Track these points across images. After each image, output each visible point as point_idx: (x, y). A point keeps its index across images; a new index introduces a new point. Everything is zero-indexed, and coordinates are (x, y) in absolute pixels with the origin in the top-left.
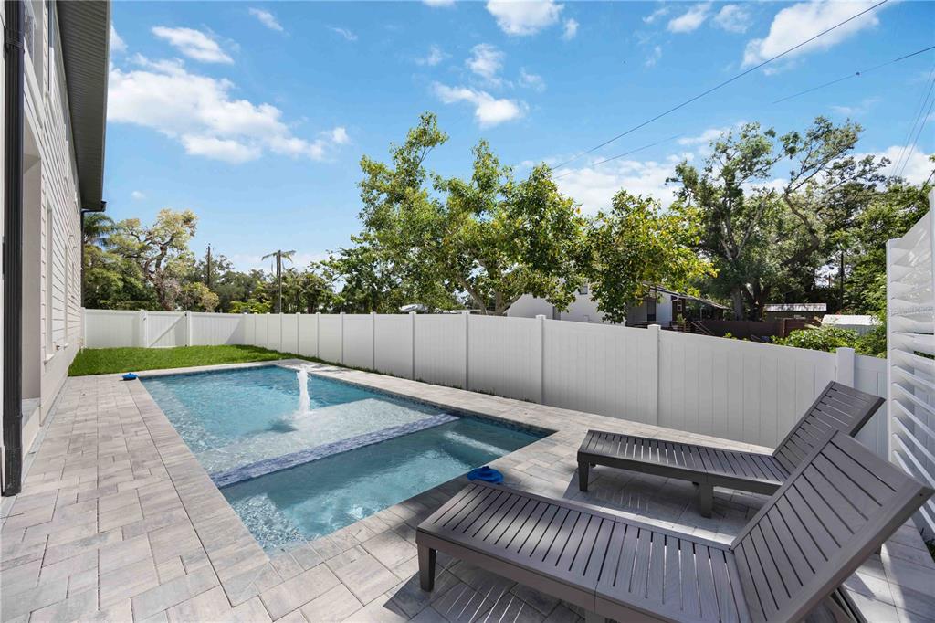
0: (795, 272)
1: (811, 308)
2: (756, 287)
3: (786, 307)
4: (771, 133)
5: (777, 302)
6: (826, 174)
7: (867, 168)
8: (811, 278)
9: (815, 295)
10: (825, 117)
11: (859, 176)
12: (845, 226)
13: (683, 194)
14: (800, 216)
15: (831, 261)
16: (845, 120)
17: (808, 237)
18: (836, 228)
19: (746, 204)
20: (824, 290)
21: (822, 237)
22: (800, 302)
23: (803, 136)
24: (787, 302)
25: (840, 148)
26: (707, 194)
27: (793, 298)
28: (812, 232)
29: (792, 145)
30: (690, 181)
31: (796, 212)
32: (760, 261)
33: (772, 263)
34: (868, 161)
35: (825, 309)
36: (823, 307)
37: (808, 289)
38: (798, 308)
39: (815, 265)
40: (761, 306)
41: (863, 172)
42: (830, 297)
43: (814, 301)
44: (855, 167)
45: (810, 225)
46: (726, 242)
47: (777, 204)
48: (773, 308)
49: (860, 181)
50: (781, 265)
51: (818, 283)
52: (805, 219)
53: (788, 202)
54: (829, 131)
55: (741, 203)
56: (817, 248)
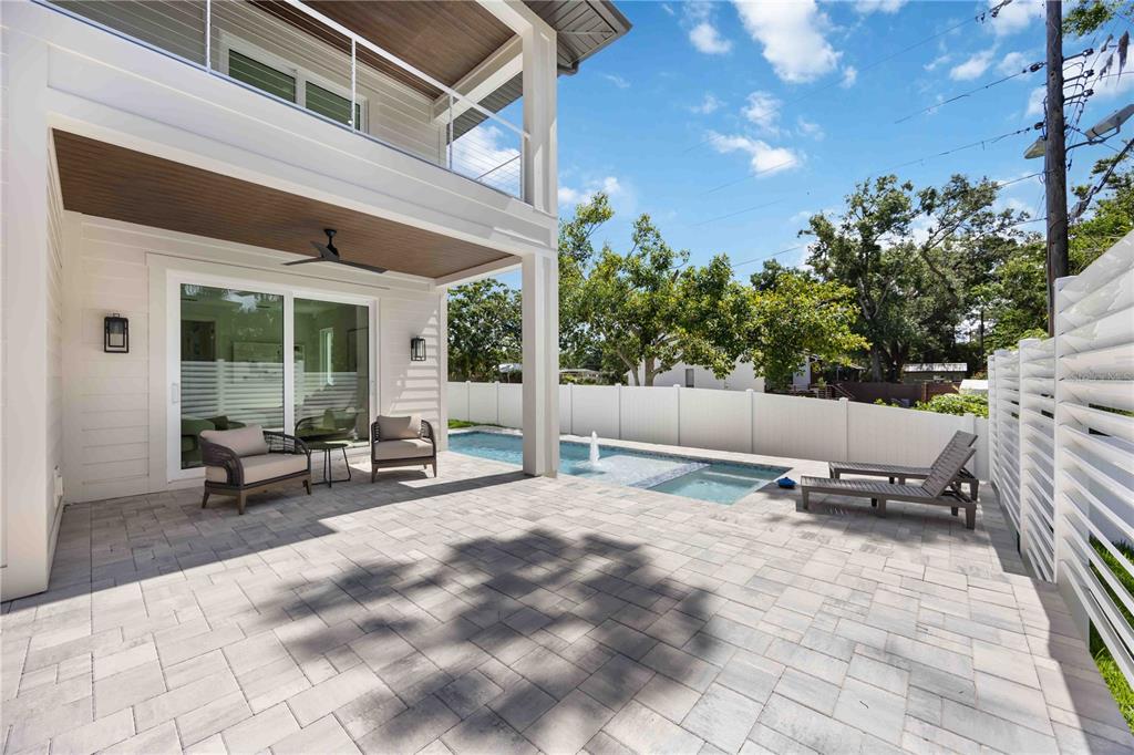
0: (933, 331)
1: (951, 367)
2: (894, 348)
3: (925, 367)
4: (909, 187)
5: (915, 362)
6: (964, 231)
7: (1007, 221)
8: (951, 335)
9: (956, 354)
10: (962, 176)
11: (999, 230)
12: (985, 279)
13: (818, 249)
14: (939, 274)
15: (972, 316)
16: (982, 178)
17: (947, 295)
18: (976, 282)
19: (883, 260)
20: (963, 347)
21: (961, 295)
22: (939, 361)
23: (940, 193)
24: (927, 361)
25: (977, 206)
26: (843, 250)
27: (932, 357)
28: (951, 290)
29: (928, 201)
30: (826, 235)
31: (935, 270)
32: (900, 321)
33: (911, 322)
34: (1007, 215)
35: (965, 369)
36: (963, 367)
37: (947, 347)
38: (938, 368)
39: (955, 322)
40: (899, 367)
41: (1002, 226)
42: (971, 355)
43: (954, 360)
44: (994, 221)
45: (950, 283)
46: (863, 299)
47: (916, 260)
48: (911, 368)
49: (1000, 235)
50: (920, 324)
51: (958, 341)
52: (944, 277)
53: (927, 259)
54: (966, 191)
55: (878, 259)
56: (956, 306)
